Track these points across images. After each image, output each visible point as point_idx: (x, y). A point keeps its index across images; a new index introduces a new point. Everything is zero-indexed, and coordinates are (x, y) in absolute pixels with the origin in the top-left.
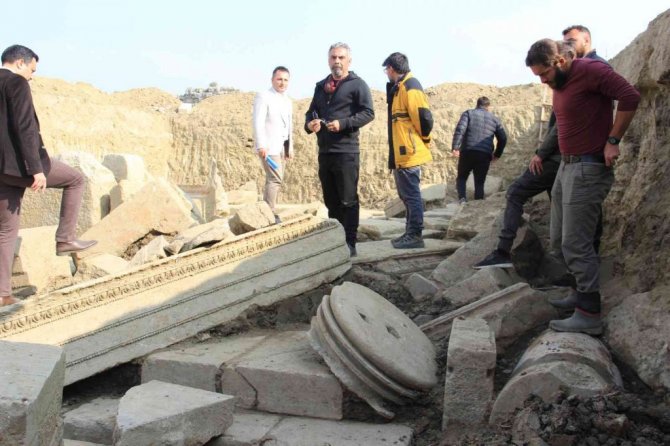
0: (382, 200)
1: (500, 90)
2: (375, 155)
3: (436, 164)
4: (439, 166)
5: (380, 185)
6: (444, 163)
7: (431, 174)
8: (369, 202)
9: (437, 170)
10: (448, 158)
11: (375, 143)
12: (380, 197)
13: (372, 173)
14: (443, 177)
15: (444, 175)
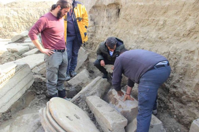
0: (7, 36)
1: (36, 3)
2: (2, 22)
3: (22, 24)
4: (23, 25)
5: (5, 31)
6: (24, 24)
7: (21, 27)
8: (3, 36)
9: (22, 26)
10: (25, 22)
11: (2, 18)
12: (6, 35)
13: (2, 27)
14: (25, 28)
15: (25, 27)
